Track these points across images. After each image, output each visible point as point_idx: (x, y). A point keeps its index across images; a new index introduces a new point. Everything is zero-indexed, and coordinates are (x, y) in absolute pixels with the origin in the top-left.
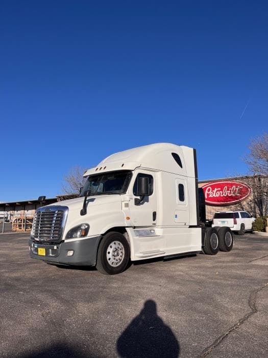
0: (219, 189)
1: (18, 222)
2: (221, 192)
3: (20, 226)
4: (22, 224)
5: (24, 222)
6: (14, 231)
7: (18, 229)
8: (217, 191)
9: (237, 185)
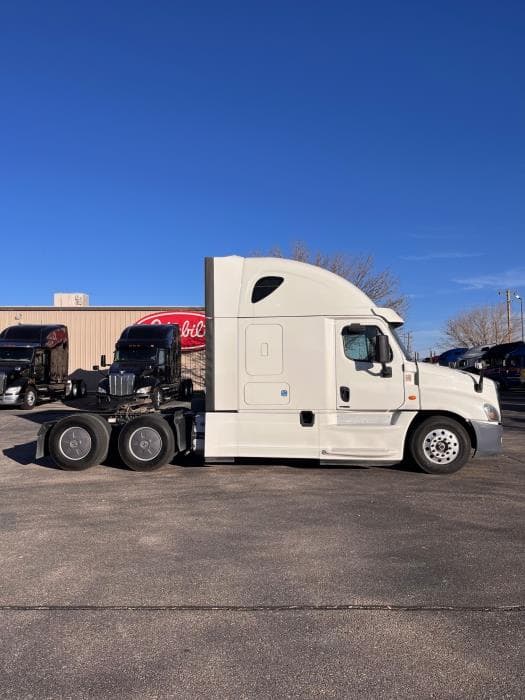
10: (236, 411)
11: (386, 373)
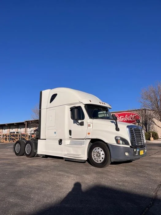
0: (123, 116)
1: (5, 137)
2: (124, 118)
3: (6, 139)
4: (8, 138)
5: (9, 137)
6: (2, 143)
7: (4, 141)
8: (121, 118)
9: (133, 114)
10: (45, 139)
11: (82, 124)
